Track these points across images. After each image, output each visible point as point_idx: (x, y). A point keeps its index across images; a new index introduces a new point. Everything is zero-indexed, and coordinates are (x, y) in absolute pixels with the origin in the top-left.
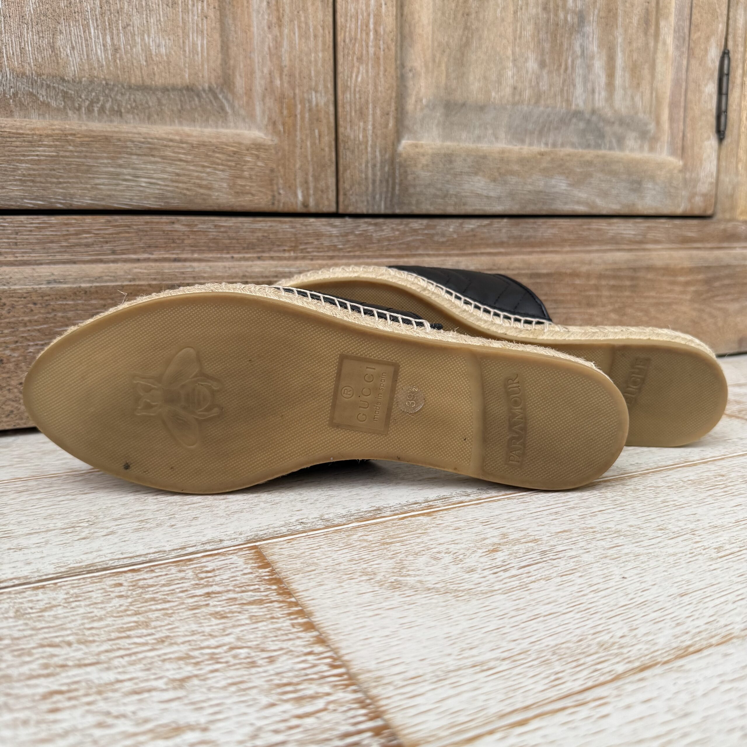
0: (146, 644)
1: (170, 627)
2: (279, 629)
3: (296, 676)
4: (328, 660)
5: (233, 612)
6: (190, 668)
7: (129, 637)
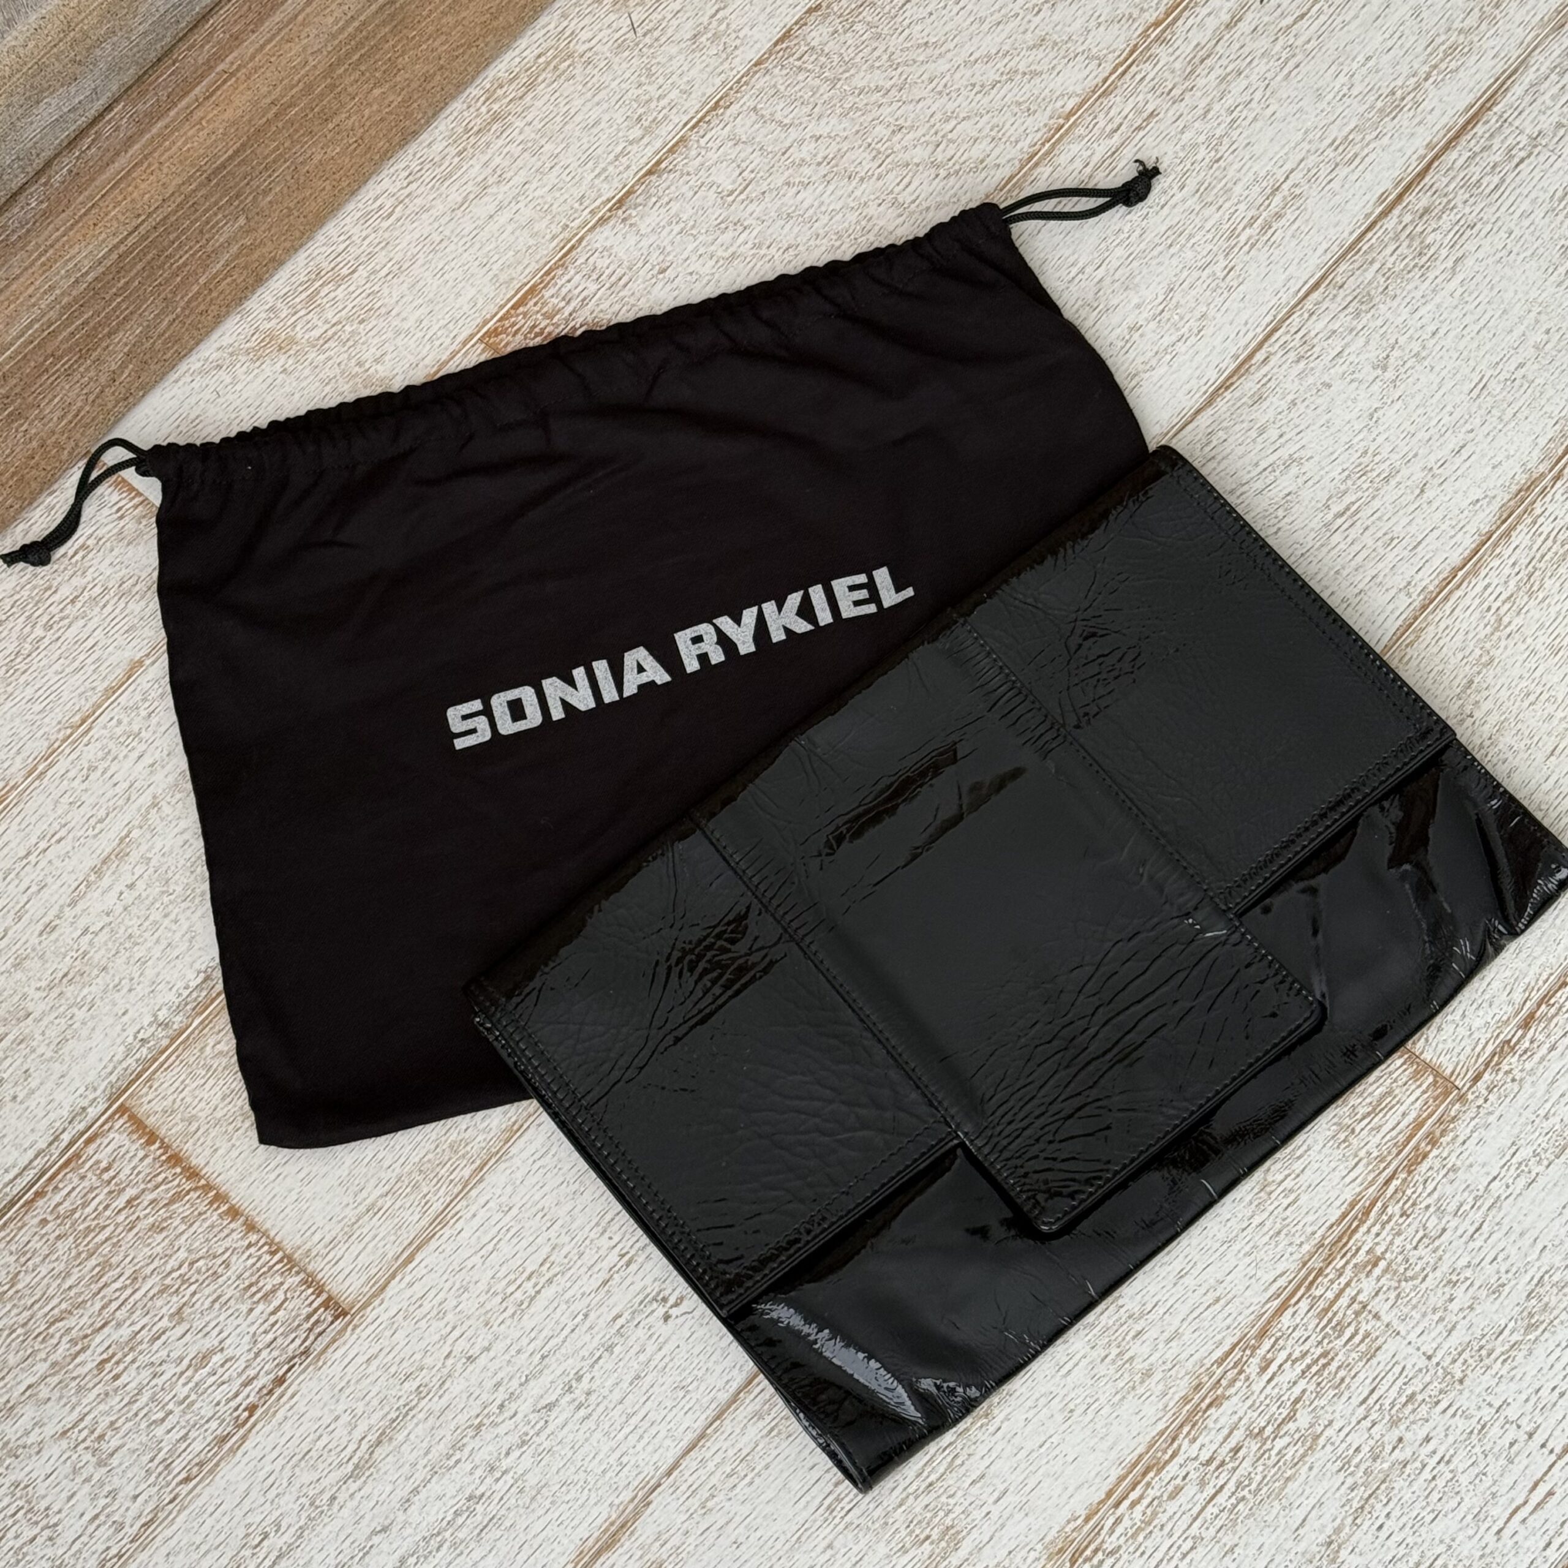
0: (125, 1287)
1: (129, 1259)
2: (212, 1226)
3: (252, 1275)
4: (266, 1248)
5: (165, 1220)
6: (175, 1299)
7: (106, 1285)
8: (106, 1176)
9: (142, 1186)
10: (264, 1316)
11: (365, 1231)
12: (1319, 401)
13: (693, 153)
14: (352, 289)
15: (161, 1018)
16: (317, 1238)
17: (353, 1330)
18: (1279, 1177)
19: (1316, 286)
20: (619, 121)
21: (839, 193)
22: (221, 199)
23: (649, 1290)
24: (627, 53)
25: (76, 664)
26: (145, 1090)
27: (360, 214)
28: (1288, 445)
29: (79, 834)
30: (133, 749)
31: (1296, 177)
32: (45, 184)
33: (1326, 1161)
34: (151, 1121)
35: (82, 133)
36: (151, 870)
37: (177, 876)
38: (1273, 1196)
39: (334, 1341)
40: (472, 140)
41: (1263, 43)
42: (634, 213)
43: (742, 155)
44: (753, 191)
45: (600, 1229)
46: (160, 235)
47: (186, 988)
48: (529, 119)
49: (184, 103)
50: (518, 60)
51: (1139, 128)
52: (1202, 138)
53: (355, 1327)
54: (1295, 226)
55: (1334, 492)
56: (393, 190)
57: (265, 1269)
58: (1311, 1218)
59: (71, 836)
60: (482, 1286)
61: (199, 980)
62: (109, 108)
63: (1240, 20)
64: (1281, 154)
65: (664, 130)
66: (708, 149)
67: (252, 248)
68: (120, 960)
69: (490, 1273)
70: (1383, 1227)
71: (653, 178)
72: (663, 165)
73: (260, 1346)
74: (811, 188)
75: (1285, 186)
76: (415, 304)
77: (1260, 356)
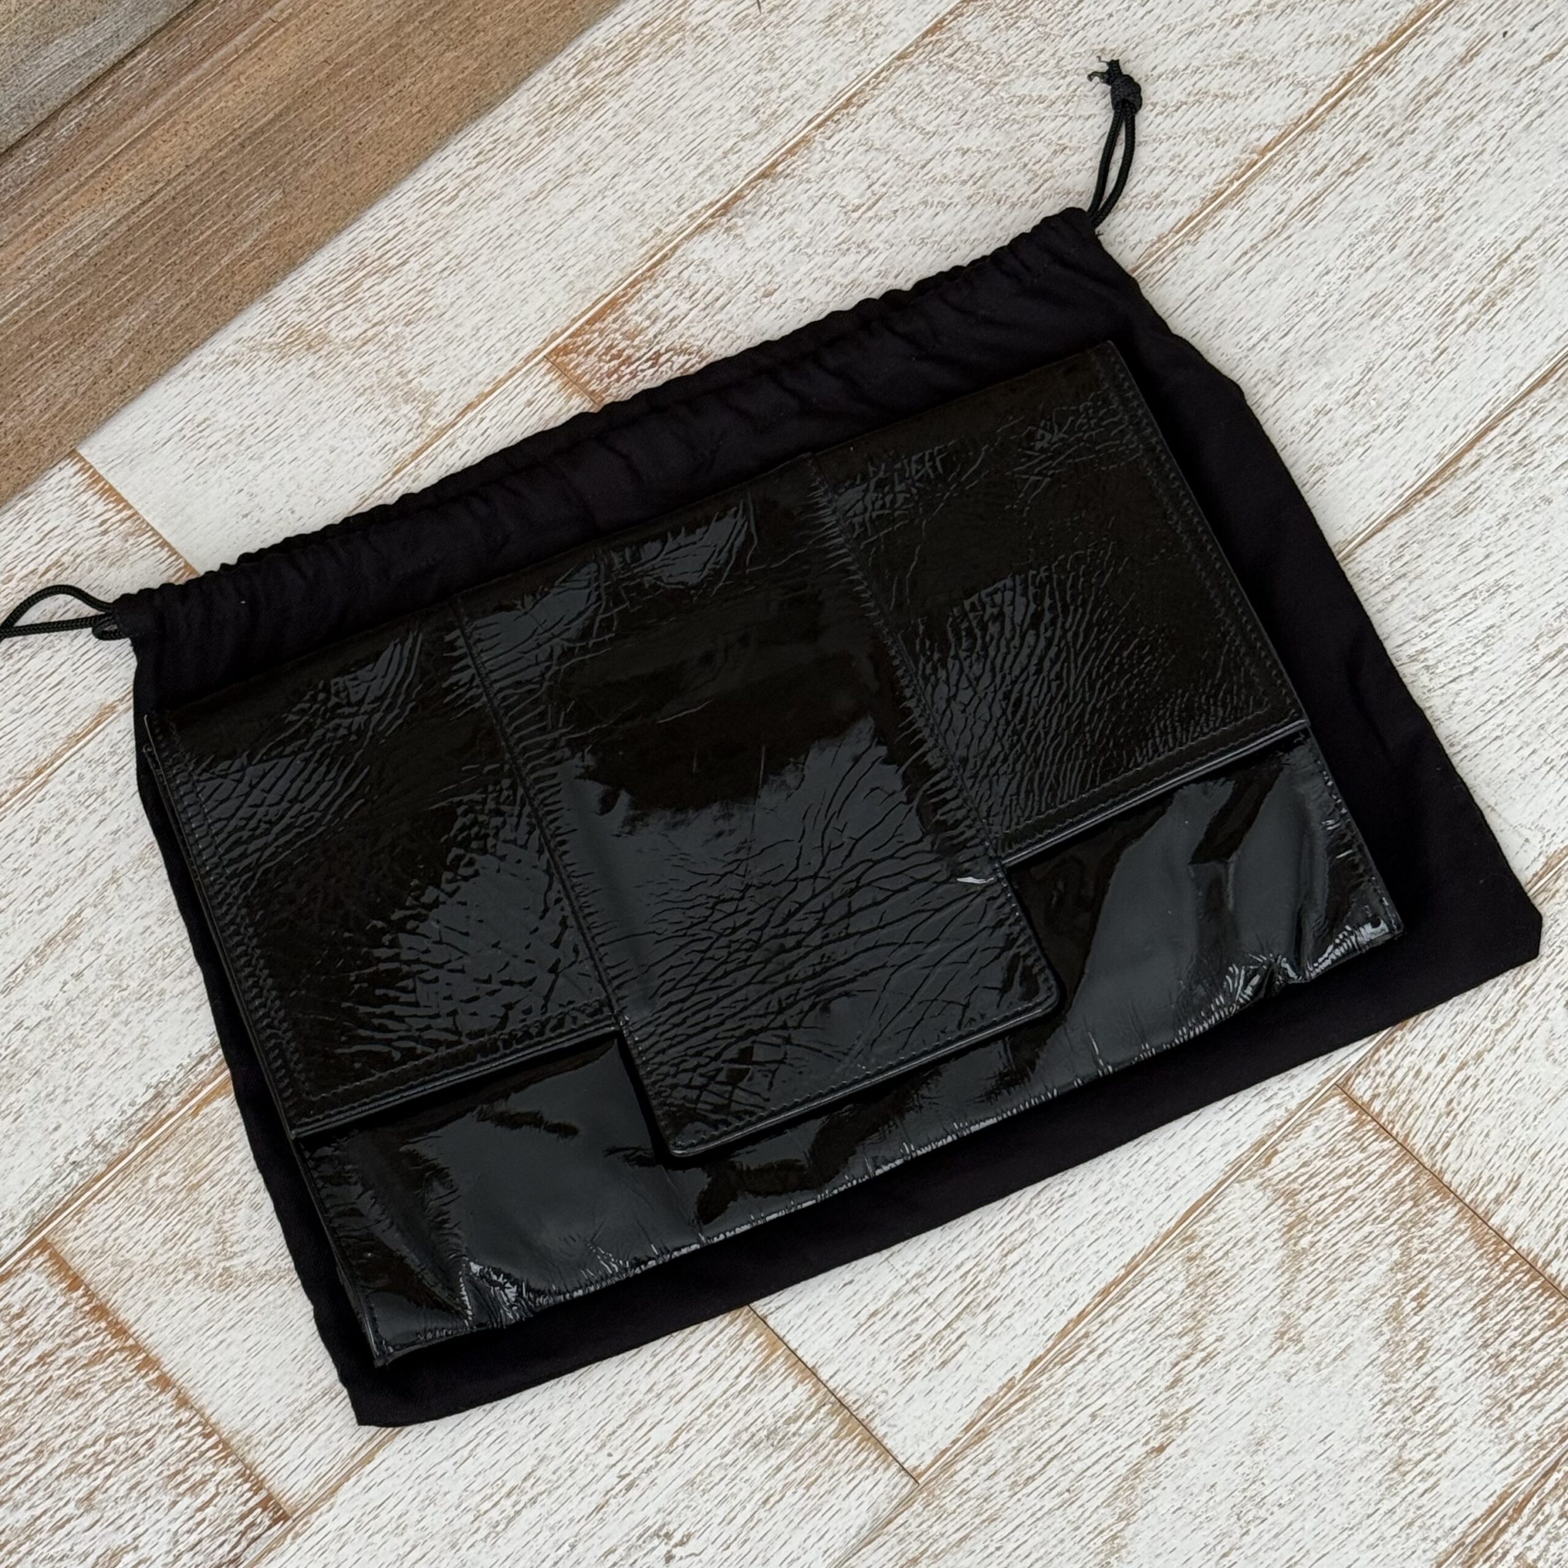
8: (17, 1325)
9: (59, 1341)
10: (190, 1512)
11: (319, 1419)
12: (1537, 519)
13: (817, 157)
14: (400, 283)
15: (99, 1138)
16: (260, 1422)
17: (294, 1538)
18: (1417, 1456)
19: (1543, 380)
20: (733, 112)
21: (985, 220)
22: (255, 169)
23: (649, 1523)
24: (748, 31)
25: (36, 703)
26: (73, 1223)
27: (417, 195)
28: (1493, 569)
29: (22, 908)
30: (95, 811)
31: (1529, 247)
32: (48, 138)
33: (1475, 1441)
34: (76, 1263)
35: (98, 81)
36: (103, 959)
37: (133, 968)
38: (1408, 1478)
39: (269, 1550)
40: (558, 119)
41: (1503, 84)
42: (740, 222)
43: (874, 165)
44: (884, 208)
45: (598, 1442)
46: (179, 207)
47: (132, 1104)
48: (626, 99)
49: (222, 53)
50: (618, 28)
51: (1347, 173)
52: (1420, 192)
53: (297, 1535)
54: (1523, 306)
55: (1545, 629)
56: (458, 170)
57: (196, 1455)
58: (1450, 1510)
59: (12, 909)
60: (452, 1498)
61: (148, 1096)
62: (132, 54)
63: (1476, 54)
64: (1515, 218)
65: (784, 126)
66: (834, 154)
67: (287, 227)
68: (57, 1065)
69: (462, 1484)
70: (1537, 1530)
71: (767, 182)
72: (779, 168)
73: (181, 1547)
74: (952, 210)
75: (1516, 258)
76: (473, 308)
77: (1469, 459)
